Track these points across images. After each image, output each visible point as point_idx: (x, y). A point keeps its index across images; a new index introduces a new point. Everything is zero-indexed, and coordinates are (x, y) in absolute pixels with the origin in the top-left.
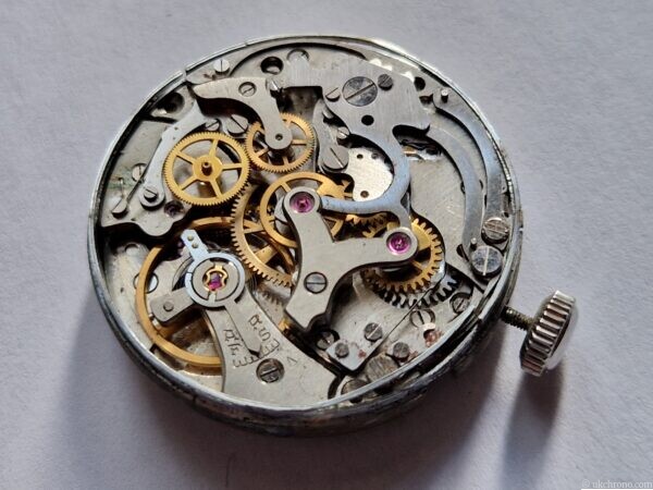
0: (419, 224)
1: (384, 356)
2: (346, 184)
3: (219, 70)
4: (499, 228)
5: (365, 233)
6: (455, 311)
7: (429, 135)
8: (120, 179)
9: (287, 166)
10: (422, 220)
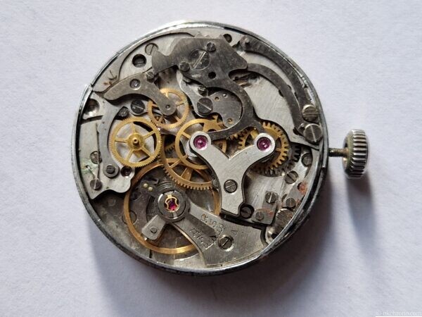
0: (266, 125)
1: (282, 210)
2: (216, 117)
3: (111, 77)
4: (312, 111)
5: (240, 143)
6: (305, 165)
7: (249, 70)
8: (87, 167)
9: (180, 121)
10: (267, 122)
